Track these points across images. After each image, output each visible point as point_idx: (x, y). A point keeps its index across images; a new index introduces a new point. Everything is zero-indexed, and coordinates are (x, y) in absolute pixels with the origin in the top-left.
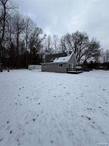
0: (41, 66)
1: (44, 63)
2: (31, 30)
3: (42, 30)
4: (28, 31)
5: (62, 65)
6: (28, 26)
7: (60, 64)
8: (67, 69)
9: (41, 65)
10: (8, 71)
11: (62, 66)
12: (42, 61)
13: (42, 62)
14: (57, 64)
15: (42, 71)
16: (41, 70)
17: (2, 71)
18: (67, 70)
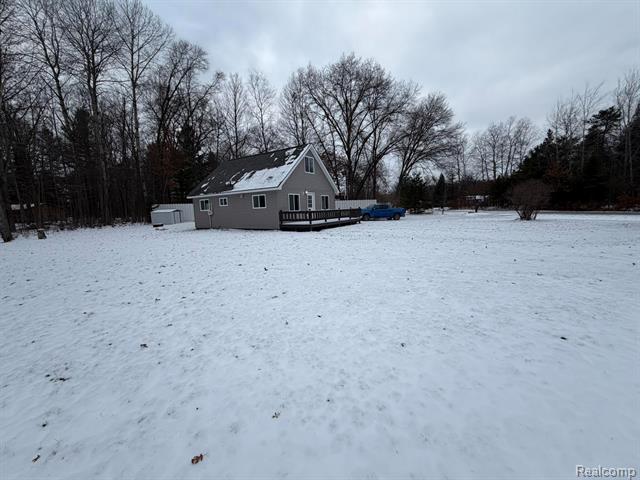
0: (192, 205)
1: (202, 195)
2: (150, 58)
3: (204, 53)
4: (135, 57)
5: (262, 198)
6: (133, 37)
7: (256, 198)
8: (281, 213)
9: (190, 201)
10: (42, 236)
11: (263, 205)
12: (198, 188)
13: (194, 191)
14: (246, 195)
15: (198, 229)
16: (192, 225)
17: (8, 239)
18: (281, 220)
